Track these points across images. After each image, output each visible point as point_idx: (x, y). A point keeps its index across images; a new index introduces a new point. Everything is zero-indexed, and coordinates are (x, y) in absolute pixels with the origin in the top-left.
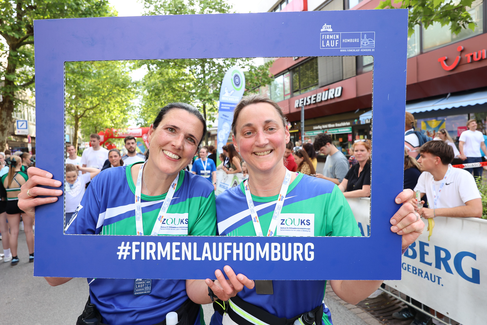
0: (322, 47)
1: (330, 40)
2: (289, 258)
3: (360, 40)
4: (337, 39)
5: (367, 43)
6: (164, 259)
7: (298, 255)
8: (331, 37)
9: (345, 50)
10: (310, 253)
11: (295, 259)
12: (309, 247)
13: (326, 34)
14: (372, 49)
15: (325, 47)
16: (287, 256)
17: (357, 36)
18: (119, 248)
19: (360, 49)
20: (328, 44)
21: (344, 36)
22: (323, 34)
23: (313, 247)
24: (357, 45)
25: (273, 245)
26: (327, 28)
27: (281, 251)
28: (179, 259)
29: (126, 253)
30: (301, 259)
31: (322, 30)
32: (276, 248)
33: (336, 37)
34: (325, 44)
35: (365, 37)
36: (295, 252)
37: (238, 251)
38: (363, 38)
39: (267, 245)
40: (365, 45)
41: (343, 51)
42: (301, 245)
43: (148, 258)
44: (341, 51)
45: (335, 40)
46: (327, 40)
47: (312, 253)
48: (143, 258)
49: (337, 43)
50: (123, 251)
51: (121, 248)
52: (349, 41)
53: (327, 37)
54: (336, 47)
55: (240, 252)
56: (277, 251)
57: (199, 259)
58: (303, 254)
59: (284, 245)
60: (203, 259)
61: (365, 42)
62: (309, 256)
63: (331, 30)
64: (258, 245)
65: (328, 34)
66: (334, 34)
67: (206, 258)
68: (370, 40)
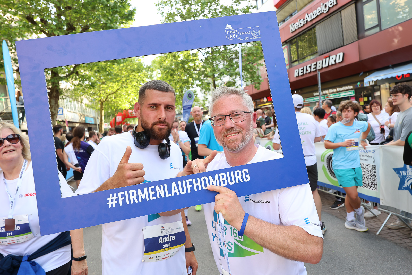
0: (228, 39)
1: (232, 34)
2: (233, 182)
3: (250, 32)
4: (237, 33)
5: (255, 34)
6: (144, 201)
7: (238, 179)
8: (233, 32)
9: (243, 40)
10: (247, 176)
11: (237, 182)
12: (245, 172)
13: (229, 31)
14: (259, 37)
15: (230, 39)
16: (231, 181)
17: (249, 30)
18: (108, 199)
19: (252, 38)
20: (231, 37)
21: (240, 31)
22: (227, 31)
23: (248, 172)
24: (250, 35)
25: (221, 175)
26: (229, 27)
27: (227, 179)
28: (155, 198)
29: (115, 202)
30: (242, 181)
31: (226, 28)
32: (223, 177)
33: (235, 32)
34: (229, 37)
35: (253, 30)
36: (237, 177)
37: (197, 184)
38: (252, 31)
39: (217, 176)
40: (254, 35)
41: (242, 40)
42: (239, 172)
43: (132, 202)
44: (240, 40)
45: (235, 34)
46: (230, 34)
47: (248, 176)
48: (128, 203)
49: (237, 36)
50: (112, 201)
51: (110, 199)
52: (244, 33)
53: (230, 33)
54: (237, 38)
55: (199, 184)
56: (225, 179)
57: (170, 195)
58: (242, 177)
59: (228, 173)
60: (173, 195)
61: (254, 33)
62: (247, 178)
63: (231, 28)
64: (210, 177)
65: (230, 31)
66: (234, 30)
67: (175, 193)
68: (256, 32)
